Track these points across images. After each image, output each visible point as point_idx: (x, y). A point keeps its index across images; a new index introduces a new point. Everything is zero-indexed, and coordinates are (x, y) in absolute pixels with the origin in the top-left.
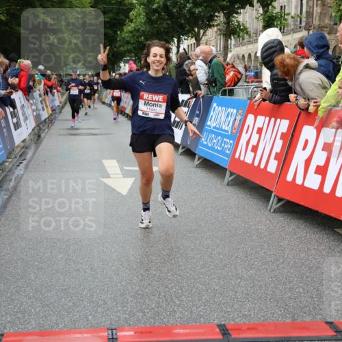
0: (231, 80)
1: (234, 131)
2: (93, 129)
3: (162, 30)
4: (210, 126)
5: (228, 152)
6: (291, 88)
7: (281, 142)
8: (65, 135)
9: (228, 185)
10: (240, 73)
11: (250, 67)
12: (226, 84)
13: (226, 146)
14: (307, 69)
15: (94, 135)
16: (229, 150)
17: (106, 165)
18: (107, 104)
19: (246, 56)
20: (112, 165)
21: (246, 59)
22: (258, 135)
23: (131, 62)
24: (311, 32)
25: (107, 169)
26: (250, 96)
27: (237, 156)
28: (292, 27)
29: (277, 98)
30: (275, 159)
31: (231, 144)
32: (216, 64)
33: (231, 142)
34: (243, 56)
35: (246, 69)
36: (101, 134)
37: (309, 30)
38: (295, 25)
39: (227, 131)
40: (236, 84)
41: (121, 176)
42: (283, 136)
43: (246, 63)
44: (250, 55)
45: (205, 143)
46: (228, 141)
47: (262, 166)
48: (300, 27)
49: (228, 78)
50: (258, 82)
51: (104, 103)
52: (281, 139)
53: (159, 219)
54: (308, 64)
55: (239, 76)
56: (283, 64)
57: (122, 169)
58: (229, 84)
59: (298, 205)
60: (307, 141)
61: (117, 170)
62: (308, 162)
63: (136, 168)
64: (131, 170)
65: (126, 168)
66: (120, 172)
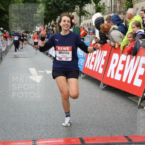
0: (83, 34)
1: (84, 56)
2: (25, 55)
3: (53, 13)
5: (82, 65)
6: (108, 38)
7: (104, 60)
8: (12, 57)
9: (82, 79)
10: (86, 31)
11: (91, 29)
12: (80, 36)
13: (81, 62)
14: (114, 30)
15: (25, 57)
16: (82, 64)
17: (30, 70)
18: (31, 44)
19: (89, 24)
20: (33, 70)
21: (89, 25)
22: (94, 57)
23: (40, 26)
24: (116, 14)
25: (31, 72)
26: (90, 41)
27: (86, 66)
28: (108, 12)
29: (102, 42)
30: (102, 67)
31: (83, 61)
32: (77, 27)
33: (83, 60)
34: (88, 24)
35: (89, 29)
36: (28, 57)
37: (115, 13)
38: (109, 11)
39: (81, 56)
40: (85, 36)
41: (37, 75)
42: (105, 58)
43: (89, 27)
44: (91, 24)
46: (82, 60)
47: (96, 71)
48: (111, 12)
49: (81, 33)
50: (94, 35)
51: (29, 44)
52: (104, 59)
53: (53, 93)
54: (114, 28)
55: (86, 33)
56: (103, 28)
57: (37, 72)
58: (82, 36)
59: (112, 87)
60: (115, 60)
61: (35, 72)
62: (116, 69)
63: (44, 72)
64: (41, 72)
65: (39, 71)
66: (36, 73)
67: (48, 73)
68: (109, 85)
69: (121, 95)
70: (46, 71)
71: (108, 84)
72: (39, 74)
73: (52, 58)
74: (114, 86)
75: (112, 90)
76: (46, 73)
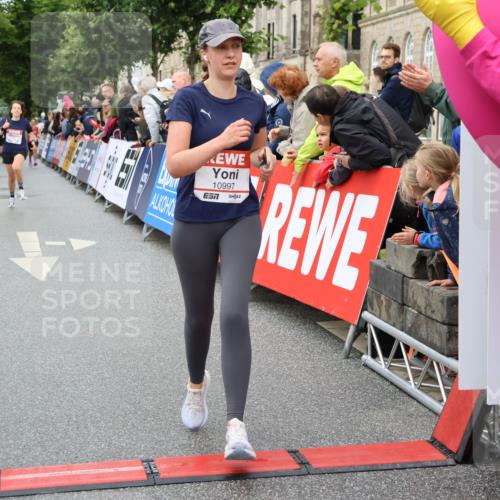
4: (161, 185)
17: (20, 240)
20: (28, 240)
25: (22, 244)
41: (41, 254)
45: (156, 208)
57: (42, 244)
59: (272, 291)
60: (280, 205)
61: (36, 246)
62: (282, 233)
63: (64, 243)
64: (55, 246)
65: (48, 243)
66: (39, 249)
67: (75, 248)
68: (261, 284)
69: (297, 316)
70: (72, 240)
71: (258, 282)
72: (47, 252)
73: (97, 197)
74: (275, 289)
75: (270, 301)
76: (71, 247)
